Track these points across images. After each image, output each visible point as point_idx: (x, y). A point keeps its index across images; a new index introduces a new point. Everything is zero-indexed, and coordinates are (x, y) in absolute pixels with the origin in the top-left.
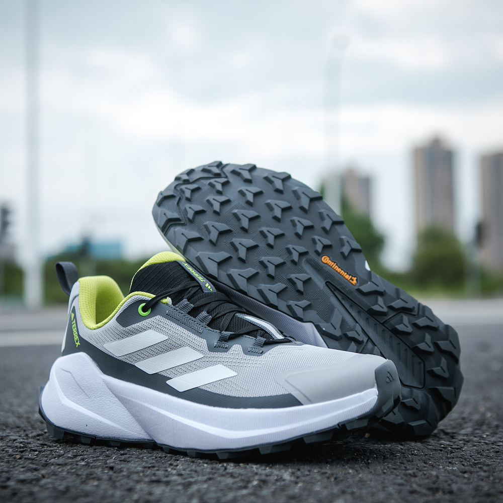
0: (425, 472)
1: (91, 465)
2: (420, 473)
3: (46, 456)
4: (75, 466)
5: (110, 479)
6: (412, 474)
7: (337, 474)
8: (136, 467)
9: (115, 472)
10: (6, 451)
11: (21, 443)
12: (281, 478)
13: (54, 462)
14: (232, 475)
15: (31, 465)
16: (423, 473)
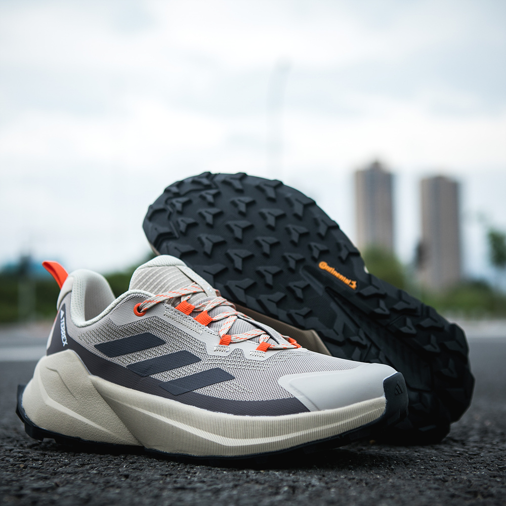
0: (455, 477)
1: (104, 473)
2: (451, 478)
3: (51, 465)
4: (87, 475)
5: (131, 486)
6: (443, 479)
7: (366, 480)
8: (153, 475)
9: (132, 480)
10: (7, 461)
11: (19, 452)
12: (310, 484)
13: (63, 471)
14: (257, 482)
15: (40, 474)
16: (454, 478)
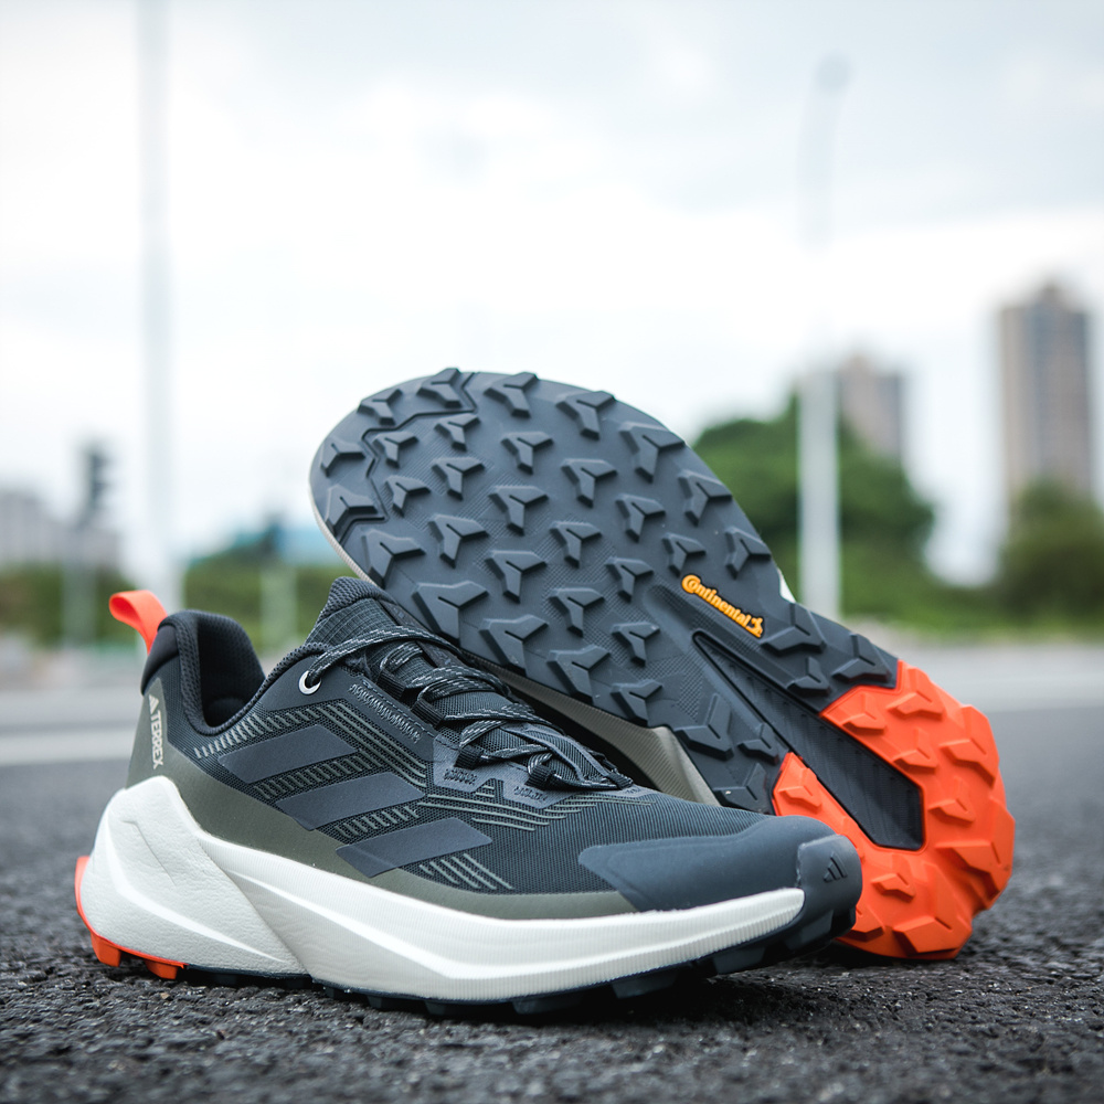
0: (1015, 1029)
1: (317, 1012)
2: (1005, 1030)
4: (284, 1015)
5: (359, 1040)
7: (829, 1032)
9: (367, 1027)
10: (139, 984)
12: (713, 1039)
13: (240, 1007)
15: (194, 1013)
16: (1011, 1030)
